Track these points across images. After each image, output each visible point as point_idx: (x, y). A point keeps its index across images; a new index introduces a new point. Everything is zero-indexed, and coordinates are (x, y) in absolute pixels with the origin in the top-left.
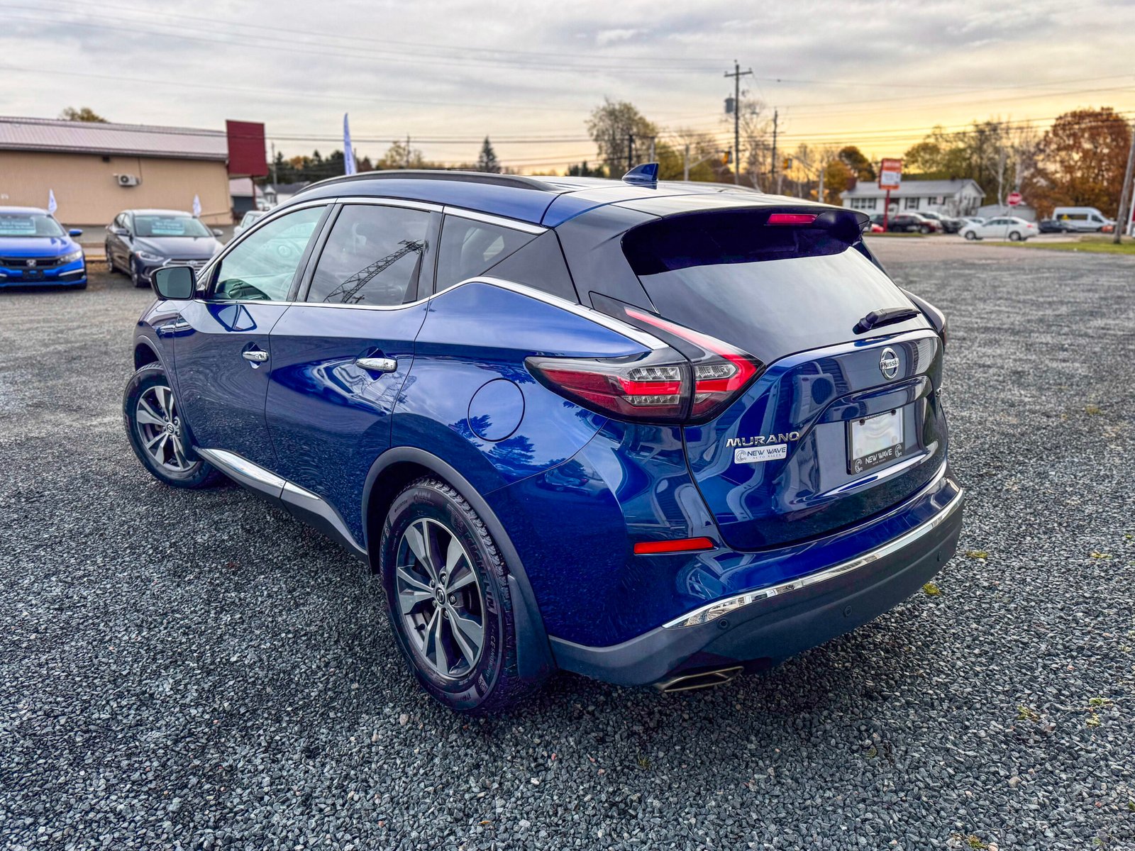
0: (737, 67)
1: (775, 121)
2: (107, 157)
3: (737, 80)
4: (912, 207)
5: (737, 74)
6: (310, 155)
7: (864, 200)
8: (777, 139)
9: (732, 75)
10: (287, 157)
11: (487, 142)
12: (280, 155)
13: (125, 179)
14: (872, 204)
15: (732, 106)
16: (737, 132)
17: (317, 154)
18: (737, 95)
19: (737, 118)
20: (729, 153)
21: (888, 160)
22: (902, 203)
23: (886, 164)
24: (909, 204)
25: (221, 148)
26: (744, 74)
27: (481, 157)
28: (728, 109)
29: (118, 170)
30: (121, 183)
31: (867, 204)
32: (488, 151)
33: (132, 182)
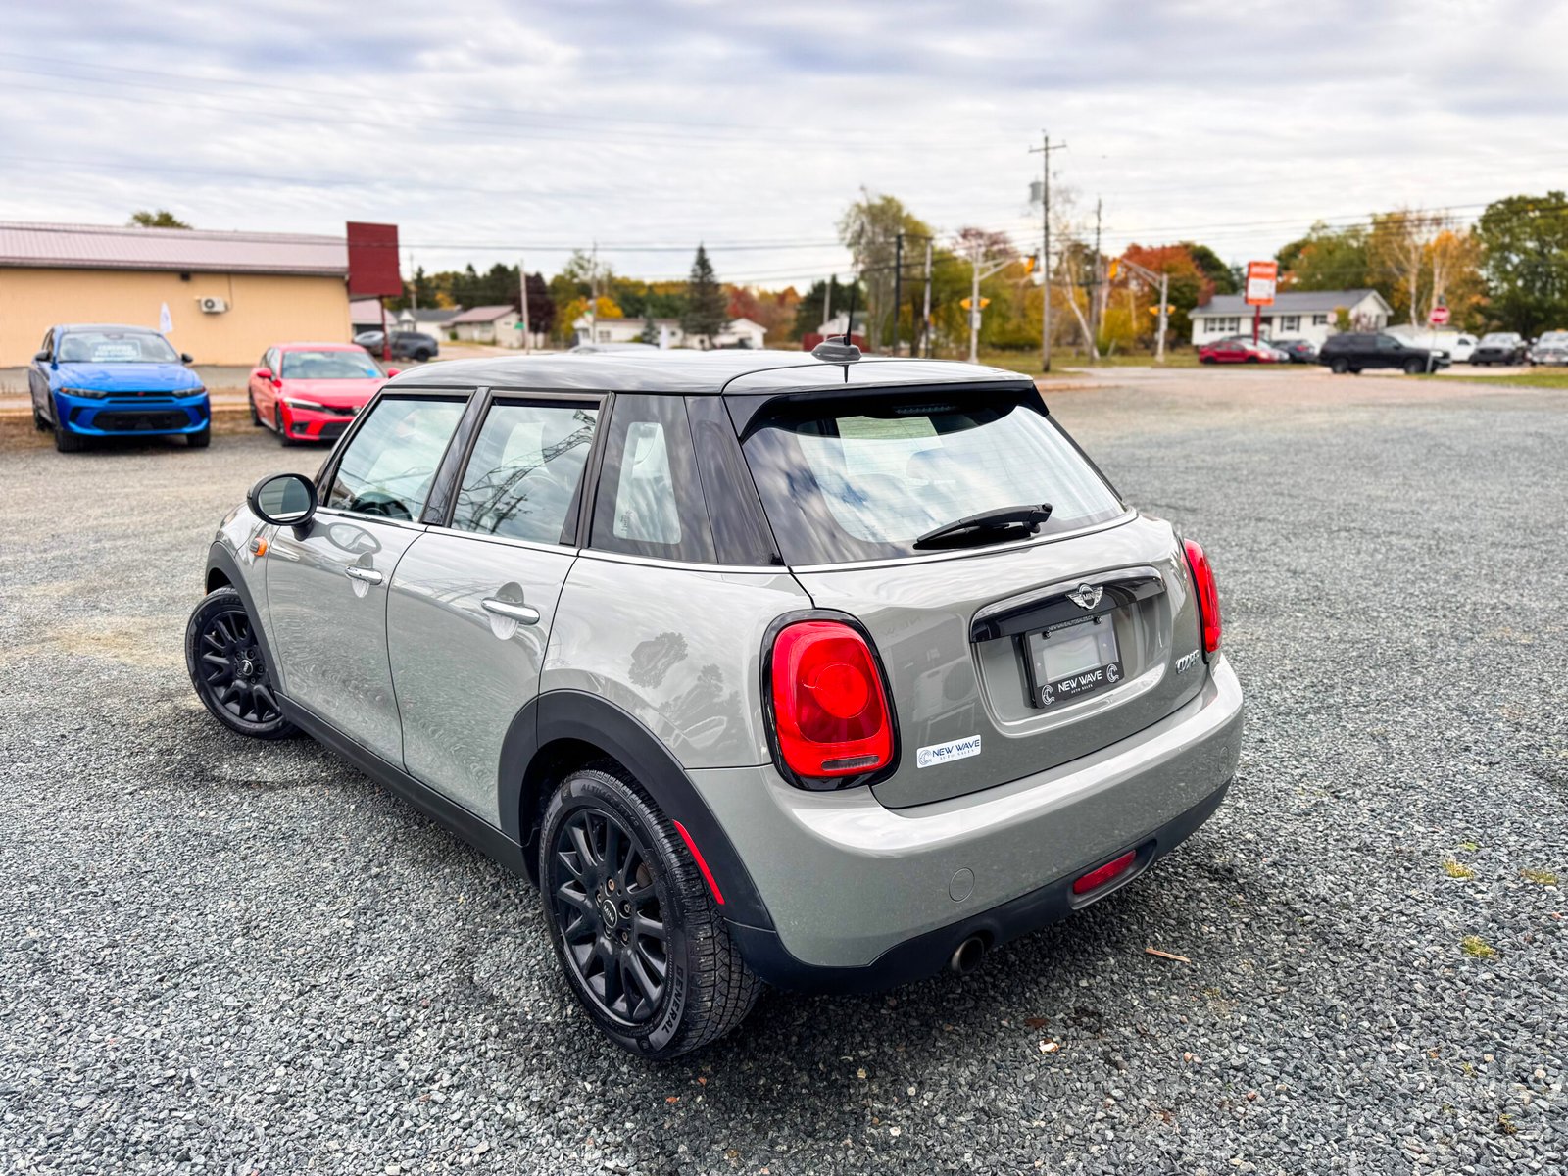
0: (1046, 140)
1: (1098, 213)
2: (186, 274)
3: (1047, 156)
4: (1290, 328)
5: (1046, 149)
6: (462, 270)
7: (1222, 320)
8: (1102, 236)
9: (1038, 150)
10: (429, 273)
11: (701, 251)
12: (421, 271)
13: (210, 303)
14: (1234, 325)
15: (1040, 193)
16: (1046, 228)
17: (470, 268)
18: (1046, 178)
19: (1047, 209)
20: (1035, 257)
21: (1257, 264)
22: (1276, 323)
23: (1255, 270)
24: (1286, 325)
25: (338, 259)
26: (1054, 148)
27: (694, 270)
28: (1034, 197)
29: (202, 291)
30: (205, 309)
31: (1227, 325)
32: (702, 263)
33: (219, 307)
